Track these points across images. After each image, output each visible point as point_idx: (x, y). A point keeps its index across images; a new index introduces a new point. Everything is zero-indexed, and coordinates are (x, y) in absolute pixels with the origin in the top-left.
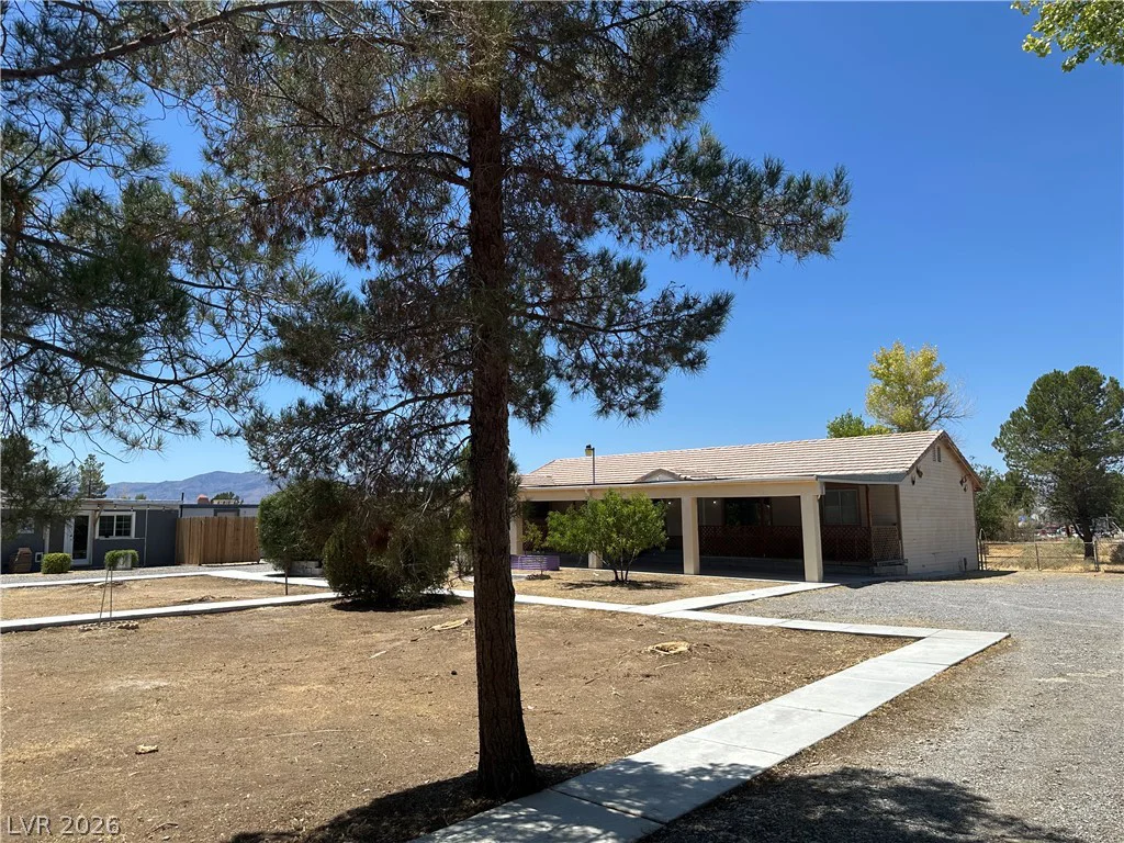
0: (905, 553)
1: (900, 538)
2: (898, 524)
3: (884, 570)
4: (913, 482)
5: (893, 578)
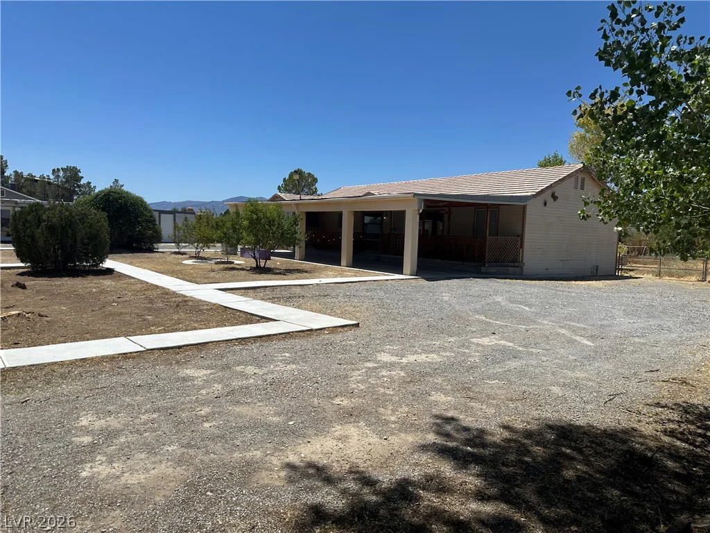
0: (524, 259)
1: (522, 246)
2: (521, 236)
3: (493, 270)
4: (545, 204)
5: (502, 276)
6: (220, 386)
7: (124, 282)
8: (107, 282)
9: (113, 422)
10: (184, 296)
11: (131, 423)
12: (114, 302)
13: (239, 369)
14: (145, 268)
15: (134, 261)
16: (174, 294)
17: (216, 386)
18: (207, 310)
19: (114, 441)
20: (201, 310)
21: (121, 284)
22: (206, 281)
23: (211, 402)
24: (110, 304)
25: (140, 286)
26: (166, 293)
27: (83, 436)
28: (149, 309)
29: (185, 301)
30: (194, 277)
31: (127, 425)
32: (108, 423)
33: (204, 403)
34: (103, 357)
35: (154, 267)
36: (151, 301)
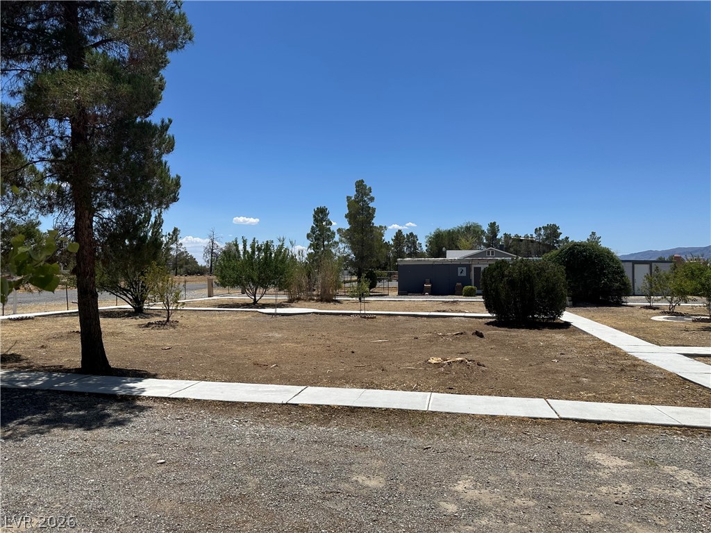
6: (630, 488)
7: (577, 337)
8: (558, 336)
9: (486, 497)
10: (636, 359)
11: (502, 503)
12: (556, 358)
13: (668, 469)
14: (604, 323)
15: (596, 315)
16: (626, 355)
17: (624, 485)
18: (660, 380)
19: (475, 521)
20: (650, 379)
21: (572, 339)
22: (672, 342)
23: (606, 507)
24: (550, 359)
25: (590, 343)
26: (616, 352)
27: (451, 503)
28: (587, 370)
29: (634, 365)
30: (658, 337)
31: (497, 505)
32: (481, 496)
33: (598, 506)
34: (512, 418)
35: (615, 323)
36: (594, 361)
